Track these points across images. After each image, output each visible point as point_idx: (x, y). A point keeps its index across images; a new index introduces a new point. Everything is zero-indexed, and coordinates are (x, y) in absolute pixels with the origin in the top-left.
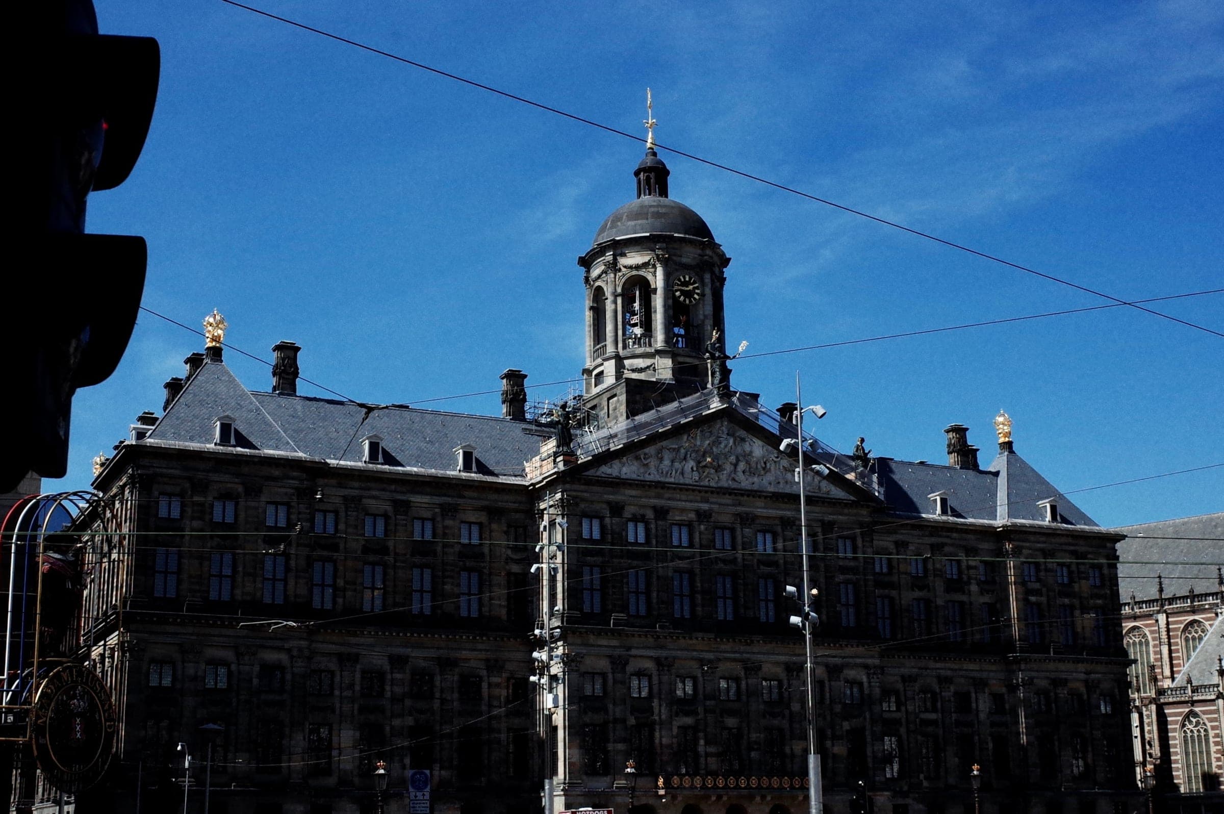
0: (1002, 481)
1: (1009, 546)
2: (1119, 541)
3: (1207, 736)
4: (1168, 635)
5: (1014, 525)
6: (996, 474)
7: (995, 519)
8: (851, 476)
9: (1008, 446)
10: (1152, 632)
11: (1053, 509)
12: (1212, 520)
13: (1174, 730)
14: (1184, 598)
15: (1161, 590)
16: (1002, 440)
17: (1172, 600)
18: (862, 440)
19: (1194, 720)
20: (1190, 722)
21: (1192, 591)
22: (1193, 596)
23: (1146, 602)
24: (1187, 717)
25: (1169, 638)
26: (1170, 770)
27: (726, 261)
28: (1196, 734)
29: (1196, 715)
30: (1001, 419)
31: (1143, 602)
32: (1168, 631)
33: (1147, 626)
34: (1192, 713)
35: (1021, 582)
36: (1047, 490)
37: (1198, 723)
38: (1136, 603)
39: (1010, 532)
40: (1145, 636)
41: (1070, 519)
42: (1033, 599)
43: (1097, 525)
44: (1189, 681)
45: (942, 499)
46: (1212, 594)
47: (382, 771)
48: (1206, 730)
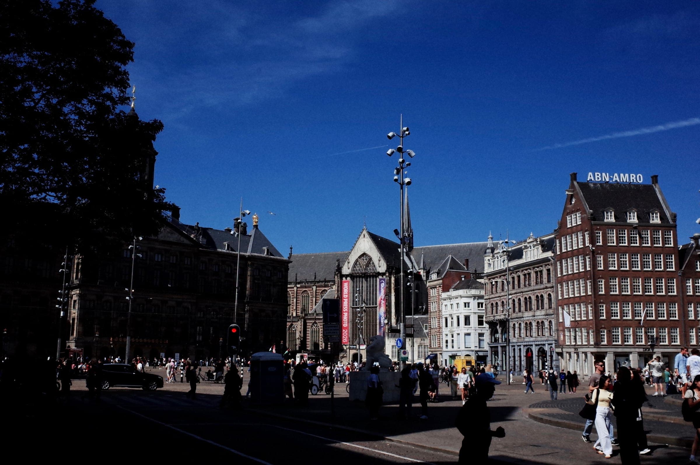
0: (252, 239)
1: (249, 263)
2: (290, 263)
3: (319, 330)
4: (316, 294)
5: (252, 256)
6: (251, 236)
7: (247, 253)
8: (192, 236)
9: (256, 226)
10: (311, 293)
11: (268, 250)
12: (337, 254)
13: (309, 328)
14: (322, 282)
15: (315, 278)
16: (254, 224)
17: (318, 282)
18: (198, 223)
19: (315, 325)
20: (314, 326)
21: (325, 279)
22: (325, 281)
23: (310, 282)
24: (313, 324)
25: (316, 295)
26: (306, 342)
27: (157, 154)
28: (316, 330)
29: (316, 323)
30: (255, 217)
31: (309, 282)
32: (316, 292)
33: (309, 290)
34: (315, 323)
35: (252, 276)
36: (267, 243)
37: (317, 326)
38: (306, 282)
39: (251, 258)
40: (308, 294)
41: (273, 254)
42: (256, 281)
43: (283, 257)
44: (315, 312)
45: (228, 245)
46: (332, 281)
47: (5, 332)
48: (319, 329)
